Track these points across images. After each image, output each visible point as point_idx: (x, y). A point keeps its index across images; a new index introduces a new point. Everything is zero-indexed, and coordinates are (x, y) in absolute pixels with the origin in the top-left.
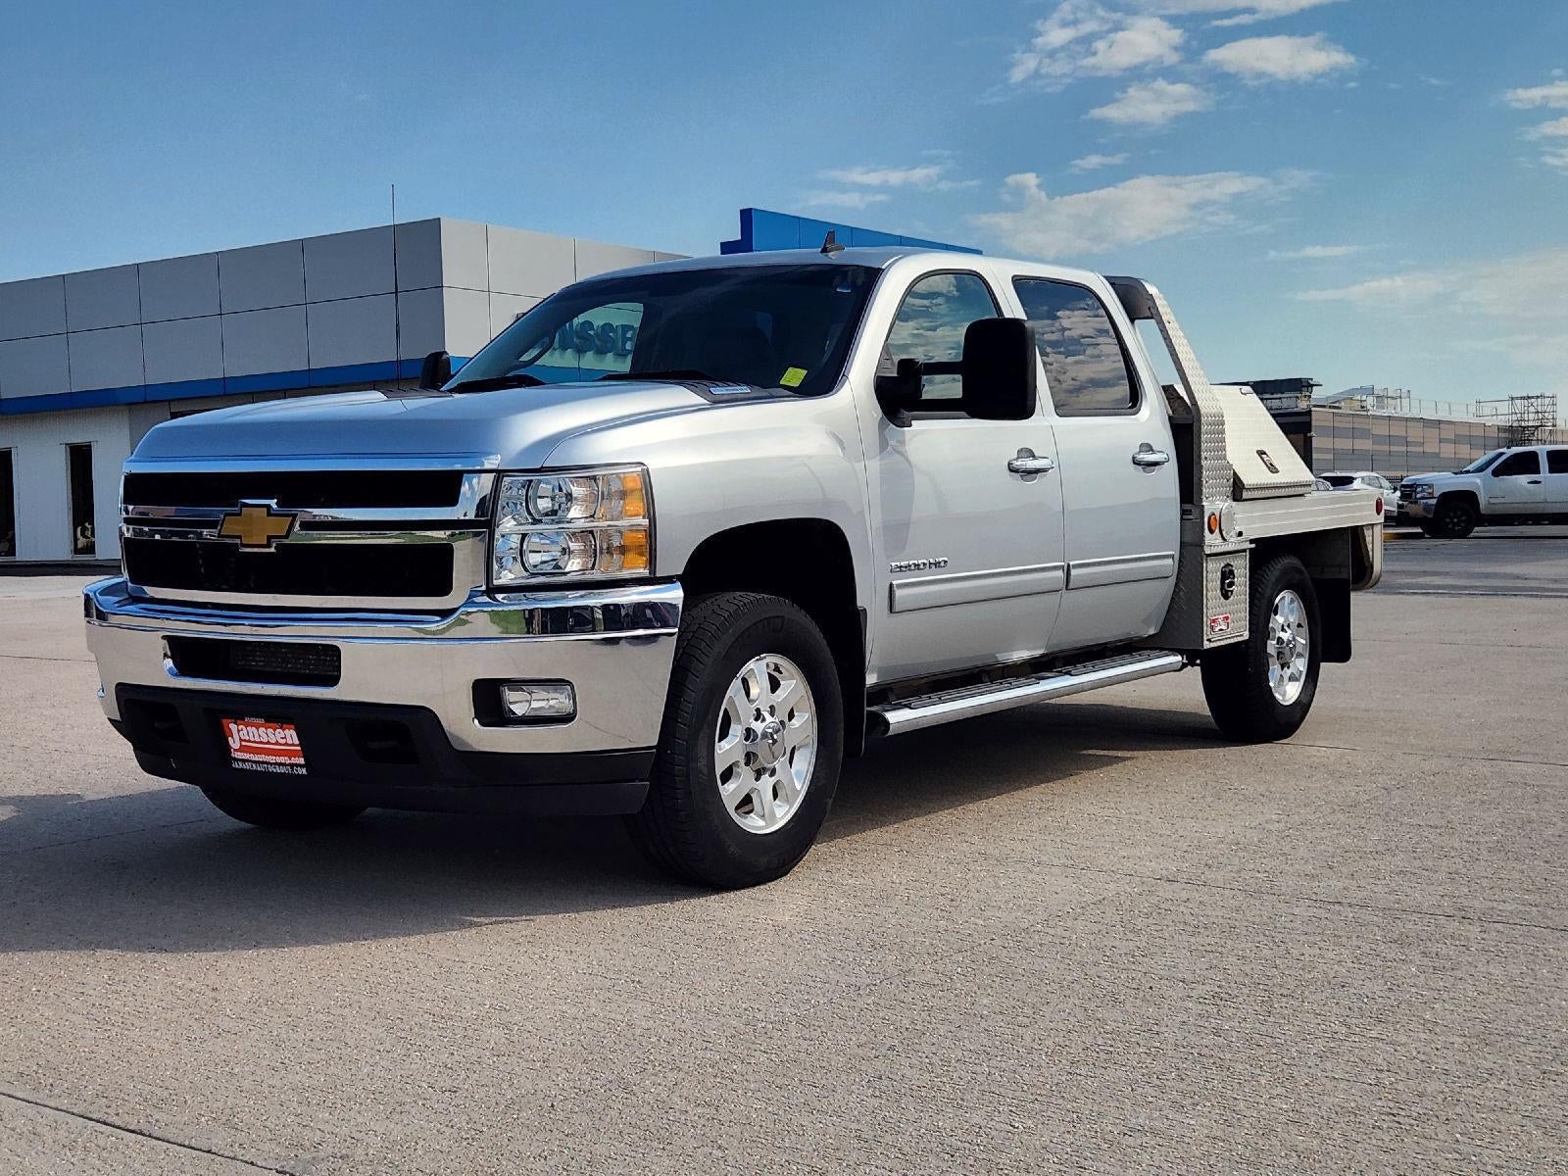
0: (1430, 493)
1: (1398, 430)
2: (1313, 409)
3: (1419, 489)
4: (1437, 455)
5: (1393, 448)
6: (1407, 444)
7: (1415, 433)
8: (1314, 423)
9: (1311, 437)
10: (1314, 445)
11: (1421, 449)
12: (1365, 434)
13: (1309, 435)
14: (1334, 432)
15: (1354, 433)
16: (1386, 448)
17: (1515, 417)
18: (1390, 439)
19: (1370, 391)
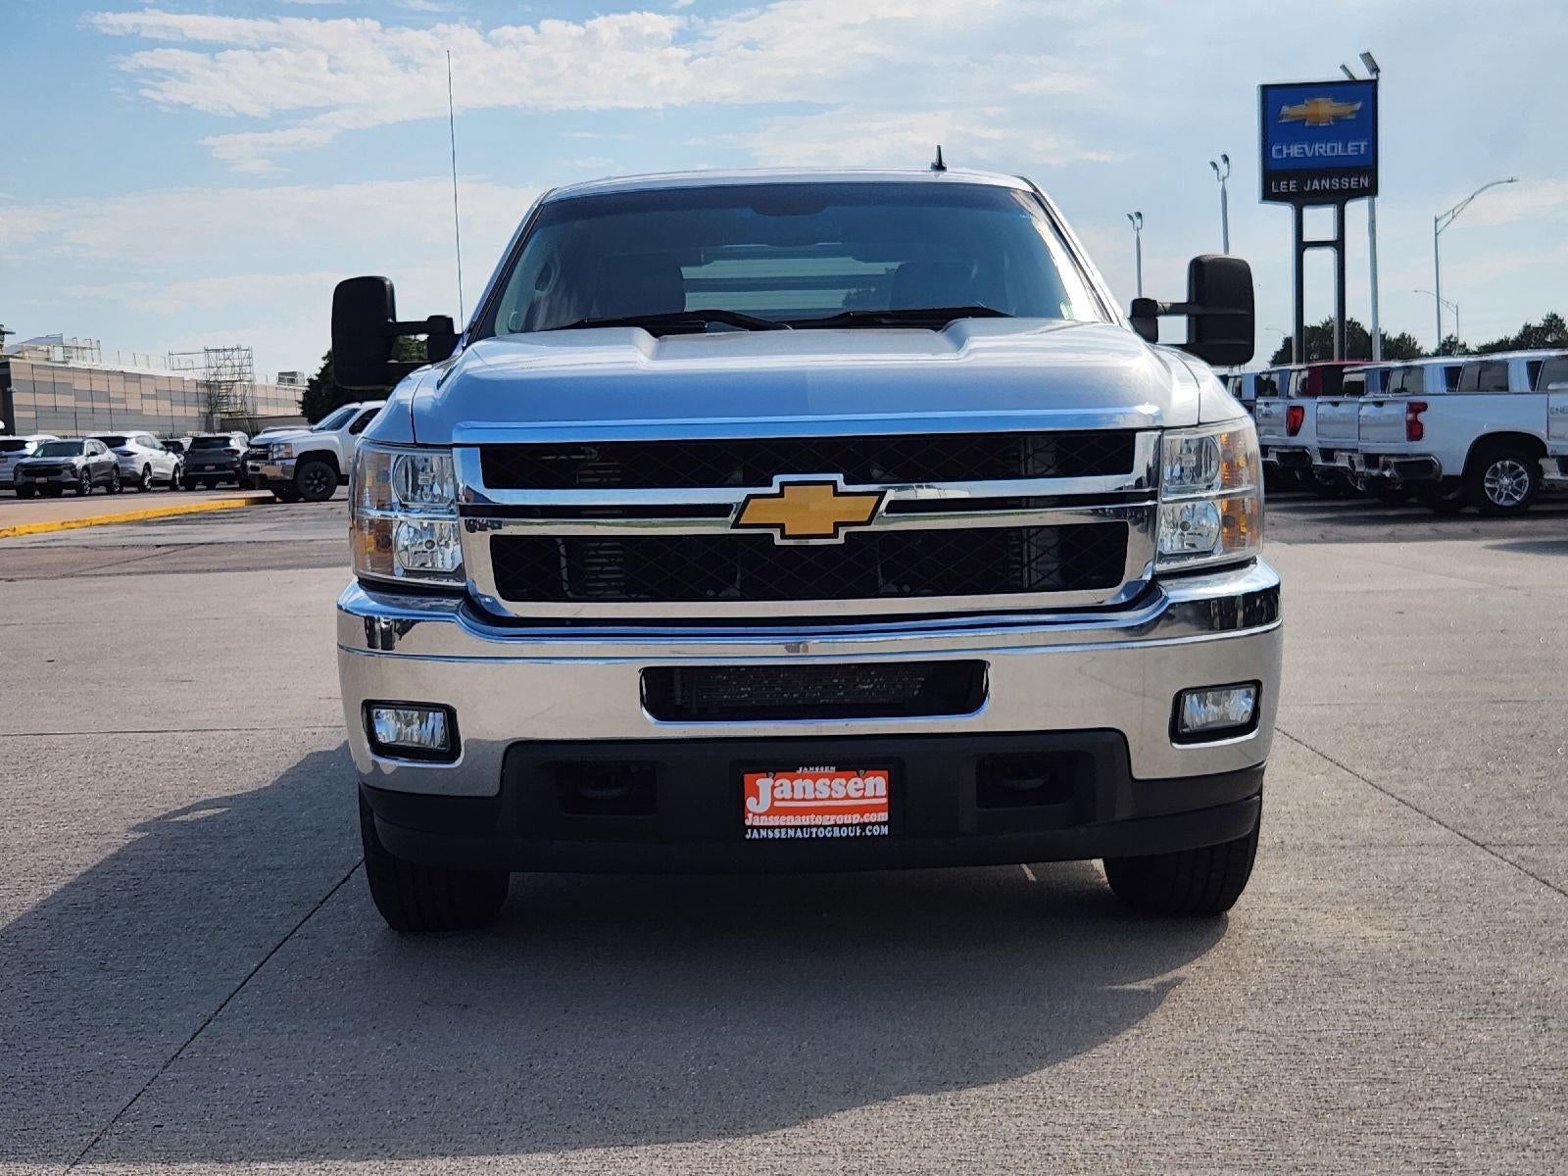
0: (287, 453)
1: (99, 385)
2: (11, 360)
3: (275, 449)
4: (139, 412)
5: (96, 405)
6: (109, 400)
7: (117, 388)
8: (13, 377)
9: (11, 392)
10: (15, 402)
11: (123, 406)
12: (67, 388)
13: (8, 389)
14: (34, 387)
15: (54, 388)
16: (88, 405)
17: (212, 371)
18: (92, 395)
19: (58, 340)
